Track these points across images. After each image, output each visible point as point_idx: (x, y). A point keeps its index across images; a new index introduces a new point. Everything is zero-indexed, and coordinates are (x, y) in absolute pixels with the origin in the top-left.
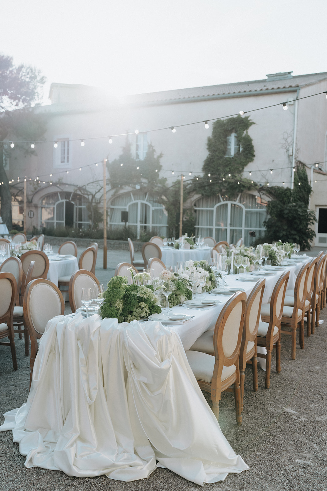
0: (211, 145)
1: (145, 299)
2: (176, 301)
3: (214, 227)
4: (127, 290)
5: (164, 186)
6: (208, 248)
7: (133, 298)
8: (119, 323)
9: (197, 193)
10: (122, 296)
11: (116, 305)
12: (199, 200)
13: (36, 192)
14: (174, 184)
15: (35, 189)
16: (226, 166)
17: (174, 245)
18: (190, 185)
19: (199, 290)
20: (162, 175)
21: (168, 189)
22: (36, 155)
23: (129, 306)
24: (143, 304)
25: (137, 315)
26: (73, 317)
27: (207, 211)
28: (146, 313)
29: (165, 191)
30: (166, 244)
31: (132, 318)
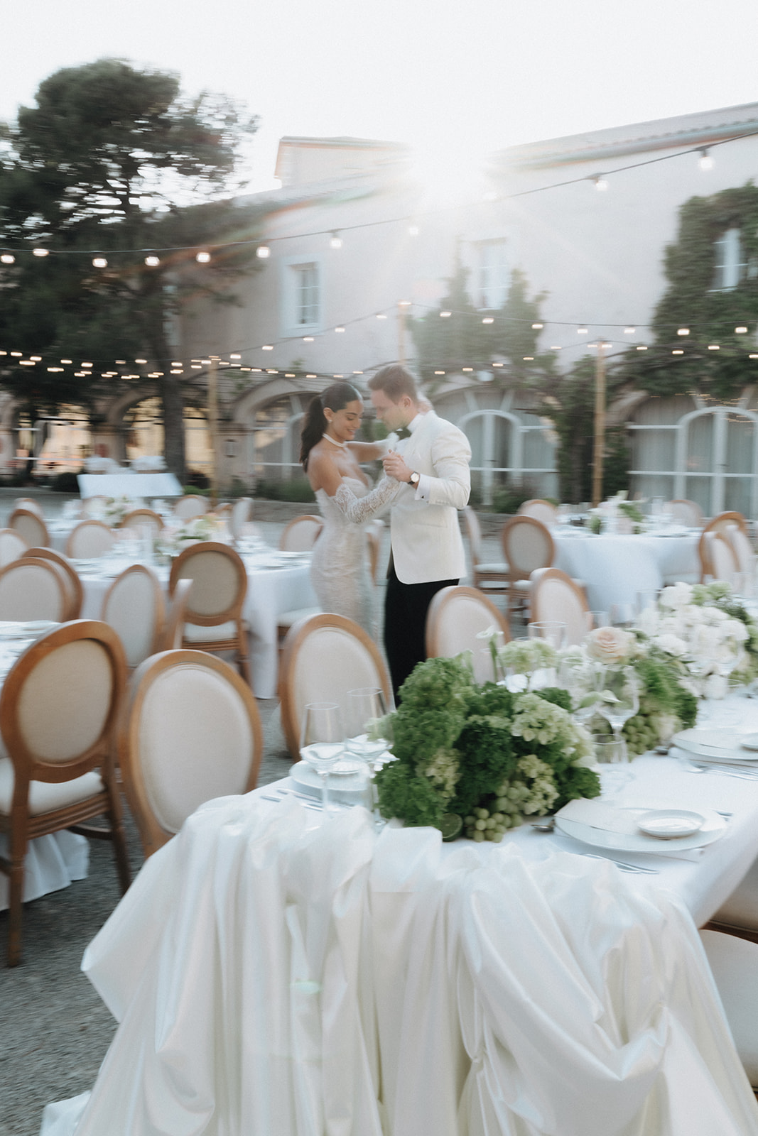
0: (675, 262)
1: (541, 746)
2: (646, 738)
3: (680, 474)
4: (474, 710)
5: (552, 372)
6: (682, 530)
7: (497, 743)
8: (445, 840)
9: (637, 388)
10: (453, 738)
11: (432, 771)
12: (640, 406)
13: (243, 393)
14: (575, 367)
15: (240, 387)
16: (713, 316)
17: (587, 523)
18: (617, 369)
19: (717, 685)
20: (546, 344)
21: (561, 378)
22: (240, 306)
23: (481, 776)
24: (533, 766)
25: (513, 808)
26: (277, 801)
27: (664, 432)
28: (546, 797)
29: (553, 385)
30: (566, 521)
31: (492, 823)
